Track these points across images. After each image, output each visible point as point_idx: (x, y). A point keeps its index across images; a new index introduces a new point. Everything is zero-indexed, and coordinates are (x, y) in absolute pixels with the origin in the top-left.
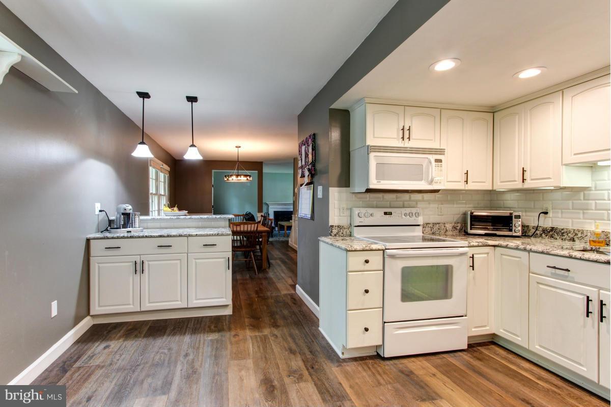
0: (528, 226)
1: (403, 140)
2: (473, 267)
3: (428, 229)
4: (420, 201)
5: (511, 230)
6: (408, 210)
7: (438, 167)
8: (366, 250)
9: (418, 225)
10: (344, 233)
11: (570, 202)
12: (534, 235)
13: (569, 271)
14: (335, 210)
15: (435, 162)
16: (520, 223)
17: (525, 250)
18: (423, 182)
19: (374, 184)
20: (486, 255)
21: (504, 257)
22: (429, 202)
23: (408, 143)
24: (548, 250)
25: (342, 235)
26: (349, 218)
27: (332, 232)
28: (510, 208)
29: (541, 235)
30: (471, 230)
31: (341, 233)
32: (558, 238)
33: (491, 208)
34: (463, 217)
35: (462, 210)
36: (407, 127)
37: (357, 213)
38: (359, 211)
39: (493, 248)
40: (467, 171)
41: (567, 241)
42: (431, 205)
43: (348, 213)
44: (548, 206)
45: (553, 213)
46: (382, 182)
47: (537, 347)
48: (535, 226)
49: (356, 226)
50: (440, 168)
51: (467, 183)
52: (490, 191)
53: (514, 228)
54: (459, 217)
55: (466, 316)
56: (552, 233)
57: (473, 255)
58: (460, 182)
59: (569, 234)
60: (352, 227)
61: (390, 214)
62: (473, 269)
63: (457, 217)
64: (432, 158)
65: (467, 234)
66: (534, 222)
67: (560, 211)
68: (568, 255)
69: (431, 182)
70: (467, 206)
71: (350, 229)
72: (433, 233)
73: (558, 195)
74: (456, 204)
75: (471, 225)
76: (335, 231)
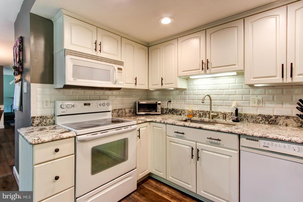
0: (163, 108)
1: (96, 51)
2: (139, 136)
3: (115, 114)
4: (110, 95)
5: (156, 111)
6: (102, 102)
7: (120, 73)
8: (56, 140)
9: (109, 111)
10: (48, 122)
11: (180, 96)
12: (166, 113)
13: (184, 134)
14: (38, 103)
15: (118, 70)
16: (160, 107)
17: (164, 123)
18: (110, 82)
19: (70, 81)
20: (146, 128)
21: (155, 128)
22: (116, 96)
23: (100, 54)
24: (175, 123)
25: (45, 124)
26: (53, 109)
27: (33, 123)
28: (155, 99)
29: (168, 113)
30: (138, 112)
31: (43, 123)
32: (175, 114)
33: (148, 99)
34: (135, 105)
35: (134, 101)
36: (98, 43)
37: (59, 105)
38: (62, 104)
39: (149, 123)
40: (136, 77)
41: (178, 115)
42: (118, 98)
43: (52, 105)
44: (171, 98)
45: (173, 101)
46: (78, 80)
47: (170, 177)
48: (166, 108)
49: (58, 116)
50: (121, 74)
51: (136, 85)
52: (147, 90)
53: (158, 110)
54: (133, 105)
55: (136, 168)
56: (173, 111)
57: (139, 129)
58: (132, 84)
59: (179, 112)
60: (56, 116)
61: (89, 104)
62: (139, 138)
63: (132, 105)
64: (116, 67)
65: (136, 115)
66: (165, 106)
67: (175, 100)
68: (183, 125)
69: (115, 83)
70: (137, 98)
71: (53, 119)
72: (119, 116)
73: (174, 93)
74: (131, 97)
75: (139, 109)
76: (36, 122)
